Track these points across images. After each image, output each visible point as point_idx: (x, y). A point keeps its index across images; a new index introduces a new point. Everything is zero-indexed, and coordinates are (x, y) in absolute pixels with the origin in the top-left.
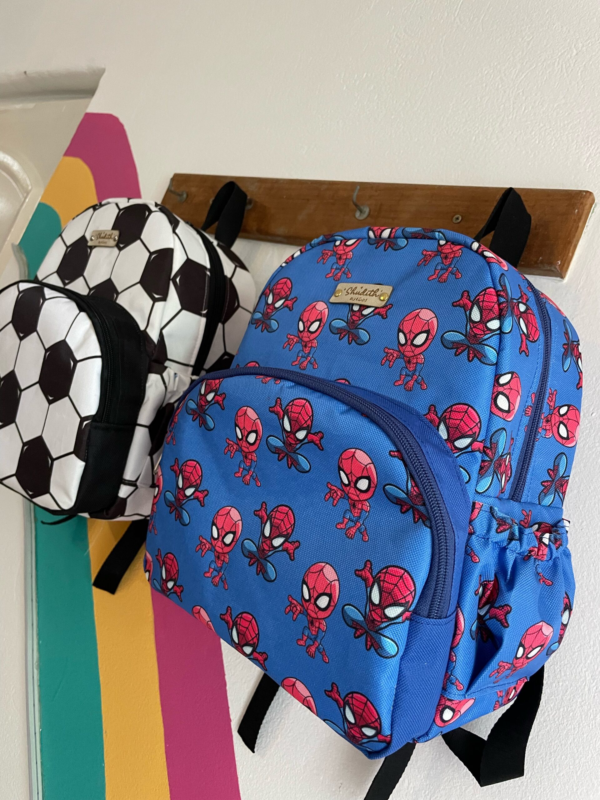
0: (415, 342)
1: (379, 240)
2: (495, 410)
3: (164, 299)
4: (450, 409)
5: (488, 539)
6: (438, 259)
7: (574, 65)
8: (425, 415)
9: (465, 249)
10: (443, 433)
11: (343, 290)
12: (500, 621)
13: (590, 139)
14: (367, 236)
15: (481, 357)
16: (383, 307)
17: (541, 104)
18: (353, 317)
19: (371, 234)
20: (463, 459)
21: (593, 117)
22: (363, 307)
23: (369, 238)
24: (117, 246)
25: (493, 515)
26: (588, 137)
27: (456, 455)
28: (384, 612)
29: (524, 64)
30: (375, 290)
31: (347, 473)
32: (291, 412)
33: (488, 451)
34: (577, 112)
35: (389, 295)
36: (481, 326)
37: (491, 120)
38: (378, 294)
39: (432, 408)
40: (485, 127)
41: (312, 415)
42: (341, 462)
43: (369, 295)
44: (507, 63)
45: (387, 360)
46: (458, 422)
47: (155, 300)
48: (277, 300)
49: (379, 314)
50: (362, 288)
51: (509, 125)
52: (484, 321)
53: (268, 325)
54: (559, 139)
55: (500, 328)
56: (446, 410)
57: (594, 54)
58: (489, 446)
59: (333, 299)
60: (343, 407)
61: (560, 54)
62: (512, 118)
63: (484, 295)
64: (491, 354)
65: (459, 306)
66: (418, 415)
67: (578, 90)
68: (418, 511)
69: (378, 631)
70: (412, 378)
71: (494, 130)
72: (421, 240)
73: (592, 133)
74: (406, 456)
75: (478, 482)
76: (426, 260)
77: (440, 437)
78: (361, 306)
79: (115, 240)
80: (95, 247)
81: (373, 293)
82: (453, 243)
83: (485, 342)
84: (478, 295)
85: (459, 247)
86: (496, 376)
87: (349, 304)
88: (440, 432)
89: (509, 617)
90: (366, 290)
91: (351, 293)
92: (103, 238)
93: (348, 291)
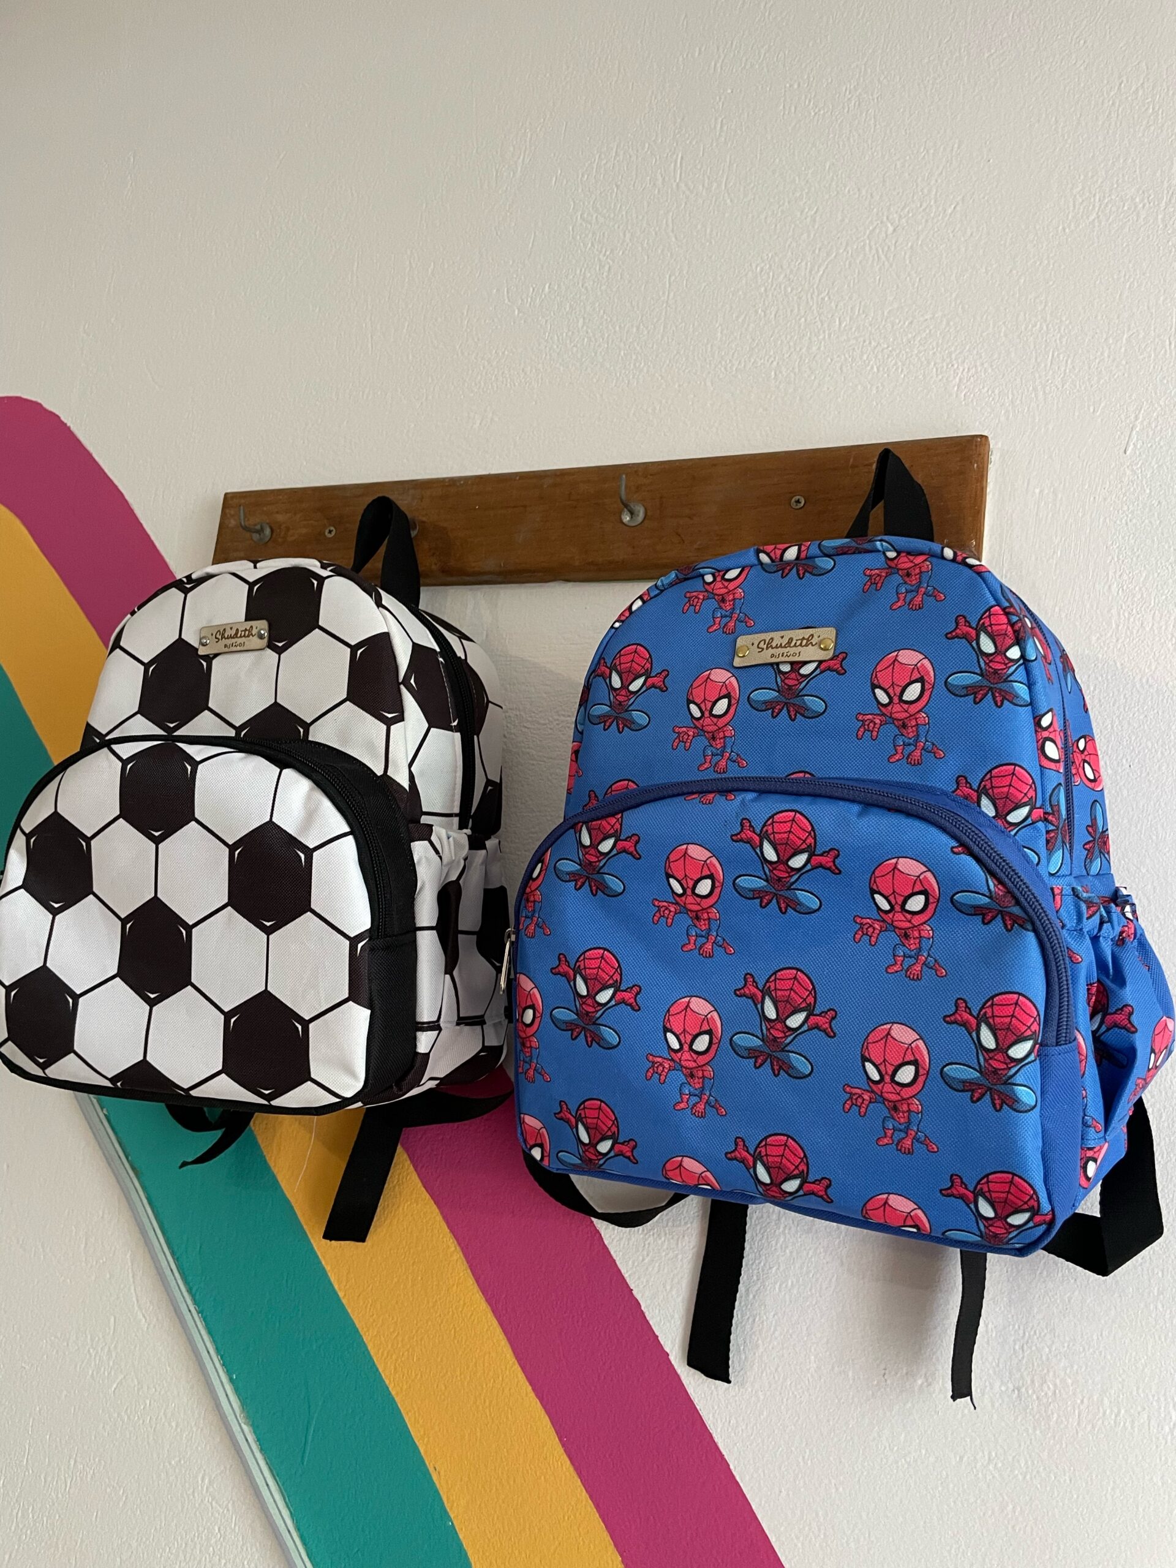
0: (905, 698)
1: (781, 566)
2: (1045, 763)
3: (401, 718)
4: (988, 776)
5: (1081, 930)
6: (896, 579)
7: (895, 248)
8: (954, 792)
9: (934, 560)
10: (988, 808)
11: (750, 646)
12: (1124, 1028)
13: (953, 356)
14: (756, 562)
15: (1009, 697)
16: (832, 659)
17: (863, 312)
18: (786, 681)
19: (764, 558)
20: (1023, 835)
21: (948, 324)
22: (797, 665)
23: (761, 563)
24: (271, 646)
25: (1079, 898)
26: (950, 354)
27: (1013, 833)
28: (1007, 1055)
29: (817, 252)
30: (806, 637)
31: (886, 894)
32: (773, 833)
33: (1050, 818)
34: (922, 319)
35: (834, 640)
36: (999, 658)
37: (792, 344)
38: (814, 641)
39: (961, 780)
40: (786, 356)
41: (813, 829)
42: (875, 882)
43: (801, 645)
44: (790, 253)
45: (865, 730)
46: (1006, 789)
47: (389, 723)
48: (629, 680)
49: (829, 669)
50: (782, 637)
51: (822, 348)
52: (1000, 651)
53: (627, 720)
54: (908, 362)
55: (1023, 656)
56: (984, 777)
57: (920, 227)
58: (1049, 810)
59: (737, 662)
60: (856, 808)
61: (868, 232)
62: (824, 337)
63: (989, 616)
64: (1022, 690)
65: (957, 637)
66: (944, 793)
67: (914, 285)
68: (1010, 914)
69: (1008, 1082)
70: (916, 746)
71: (801, 357)
72: (853, 556)
73: (953, 349)
74: (976, 849)
75: (1049, 862)
76: (874, 582)
77: (985, 815)
78: (792, 663)
79: (261, 637)
80: (216, 655)
81: (804, 642)
82: (909, 553)
83: (1011, 678)
84: (981, 618)
85: (922, 558)
86: (1034, 718)
87: (771, 664)
88: (984, 809)
89: (1134, 1018)
90: (791, 639)
91: (767, 648)
92: (233, 638)
93: (760, 646)
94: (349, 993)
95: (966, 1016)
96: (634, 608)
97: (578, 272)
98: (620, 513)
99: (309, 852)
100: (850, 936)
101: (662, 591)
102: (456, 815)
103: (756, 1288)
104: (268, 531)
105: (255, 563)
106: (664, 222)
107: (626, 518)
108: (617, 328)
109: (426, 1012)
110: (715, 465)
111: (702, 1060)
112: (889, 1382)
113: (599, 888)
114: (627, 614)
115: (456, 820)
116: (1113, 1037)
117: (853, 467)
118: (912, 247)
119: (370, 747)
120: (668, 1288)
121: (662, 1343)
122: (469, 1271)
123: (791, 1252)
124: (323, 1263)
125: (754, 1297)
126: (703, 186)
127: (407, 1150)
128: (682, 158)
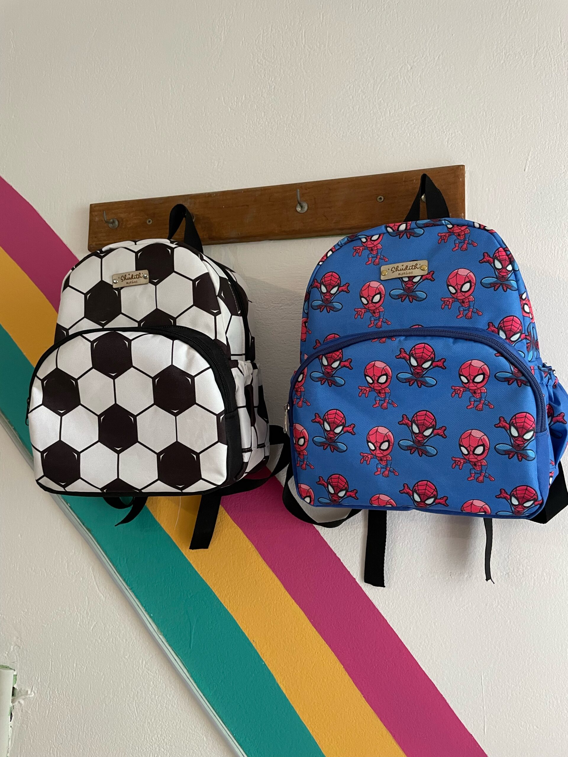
0: (463, 290)
1: (398, 233)
2: (525, 314)
3: (219, 313)
4: (502, 322)
5: (542, 383)
6: (454, 237)
7: (413, 77)
8: (487, 329)
9: (470, 228)
10: (502, 335)
11: (388, 270)
12: (561, 422)
13: (444, 128)
14: (386, 232)
15: (509, 287)
16: (427, 274)
17: (400, 108)
18: (407, 285)
19: (389, 230)
20: (518, 345)
21: (440, 112)
22: (411, 278)
23: (388, 232)
24: (151, 282)
25: (541, 370)
26: (442, 127)
27: (513, 345)
28: (523, 438)
29: (376, 78)
30: (414, 265)
31: (466, 376)
32: (415, 353)
33: (528, 337)
34: (428, 111)
35: (427, 265)
36: (504, 270)
37: (368, 123)
38: (418, 266)
39: (490, 324)
40: (366, 129)
41: (433, 350)
42: (461, 371)
43: (412, 268)
44: (362, 79)
45: (445, 305)
46: (510, 327)
47: (215, 315)
48: (331, 289)
49: (427, 279)
50: (403, 265)
51: (382, 125)
52: (504, 267)
53: (331, 307)
54: (423, 131)
55: (513, 269)
56: (500, 322)
57: (423, 67)
58: (527, 334)
59: (382, 278)
60: (451, 340)
61: (399, 69)
62: (383, 120)
63: (498, 252)
64: (514, 283)
65: (484, 262)
66: (484, 330)
67: (422, 94)
68: (521, 380)
69: (524, 449)
70: (469, 311)
71: (373, 130)
72: (432, 227)
73: (444, 124)
74: (505, 354)
75: (528, 355)
76: (443, 239)
77: (502, 338)
78: (408, 277)
79: (145, 278)
80: (122, 288)
81: (413, 267)
82: (458, 225)
83: (509, 279)
84: (495, 253)
85: (465, 227)
86: (519, 295)
87: (399, 278)
88: (501, 336)
89: (565, 418)
90: (407, 266)
91: (396, 271)
92: (131, 279)
93: (393, 270)
94: (218, 439)
95: (504, 424)
96: (328, 255)
97: (259, 89)
98: (296, 207)
99: (193, 378)
100: (450, 395)
101: (341, 247)
102: (244, 354)
103: (391, 546)
104: (117, 223)
105: (135, 242)
106: (299, 64)
107: (299, 209)
108: (282, 117)
109: (246, 444)
110: (339, 183)
111: (385, 453)
112: (453, 578)
113: (333, 383)
114: (325, 258)
115: (244, 356)
116: (557, 426)
117: (405, 181)
118: (420, 76)
119: (207, 327)
120: (352, 551)
121: (352, 574)
122: (259, 555)
123: (406, 530)
124: (189, 560)
125: (391, 550)
126: (317, 46)
127: (223, 506)
128: (305, 32)
